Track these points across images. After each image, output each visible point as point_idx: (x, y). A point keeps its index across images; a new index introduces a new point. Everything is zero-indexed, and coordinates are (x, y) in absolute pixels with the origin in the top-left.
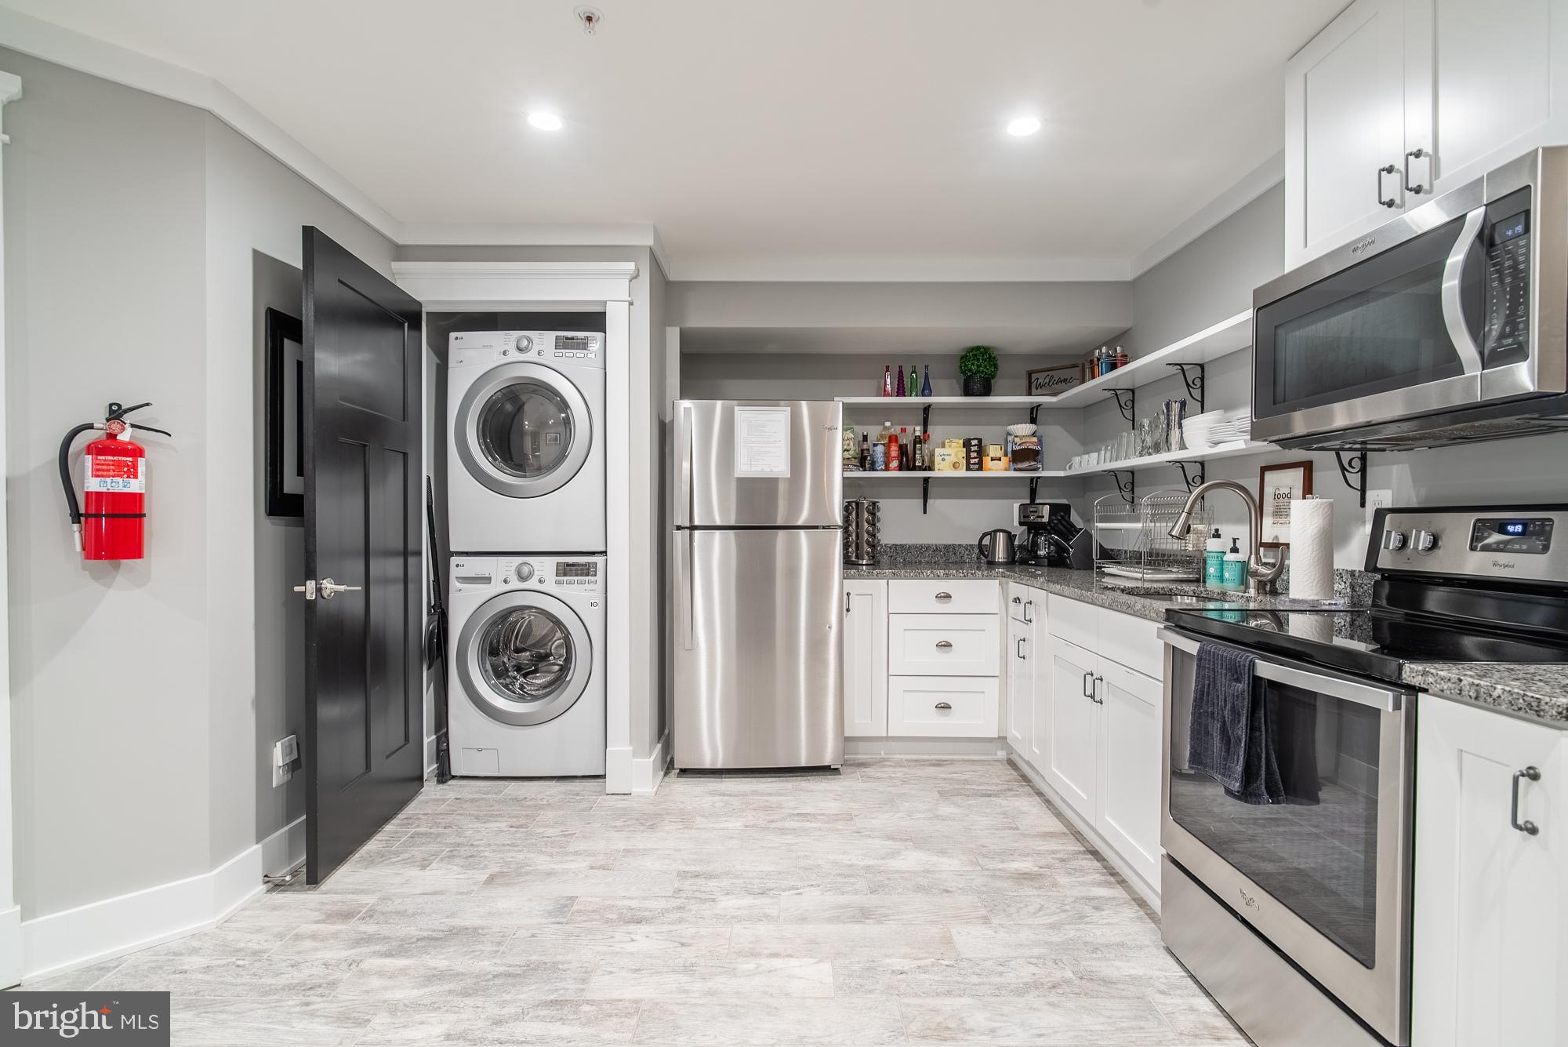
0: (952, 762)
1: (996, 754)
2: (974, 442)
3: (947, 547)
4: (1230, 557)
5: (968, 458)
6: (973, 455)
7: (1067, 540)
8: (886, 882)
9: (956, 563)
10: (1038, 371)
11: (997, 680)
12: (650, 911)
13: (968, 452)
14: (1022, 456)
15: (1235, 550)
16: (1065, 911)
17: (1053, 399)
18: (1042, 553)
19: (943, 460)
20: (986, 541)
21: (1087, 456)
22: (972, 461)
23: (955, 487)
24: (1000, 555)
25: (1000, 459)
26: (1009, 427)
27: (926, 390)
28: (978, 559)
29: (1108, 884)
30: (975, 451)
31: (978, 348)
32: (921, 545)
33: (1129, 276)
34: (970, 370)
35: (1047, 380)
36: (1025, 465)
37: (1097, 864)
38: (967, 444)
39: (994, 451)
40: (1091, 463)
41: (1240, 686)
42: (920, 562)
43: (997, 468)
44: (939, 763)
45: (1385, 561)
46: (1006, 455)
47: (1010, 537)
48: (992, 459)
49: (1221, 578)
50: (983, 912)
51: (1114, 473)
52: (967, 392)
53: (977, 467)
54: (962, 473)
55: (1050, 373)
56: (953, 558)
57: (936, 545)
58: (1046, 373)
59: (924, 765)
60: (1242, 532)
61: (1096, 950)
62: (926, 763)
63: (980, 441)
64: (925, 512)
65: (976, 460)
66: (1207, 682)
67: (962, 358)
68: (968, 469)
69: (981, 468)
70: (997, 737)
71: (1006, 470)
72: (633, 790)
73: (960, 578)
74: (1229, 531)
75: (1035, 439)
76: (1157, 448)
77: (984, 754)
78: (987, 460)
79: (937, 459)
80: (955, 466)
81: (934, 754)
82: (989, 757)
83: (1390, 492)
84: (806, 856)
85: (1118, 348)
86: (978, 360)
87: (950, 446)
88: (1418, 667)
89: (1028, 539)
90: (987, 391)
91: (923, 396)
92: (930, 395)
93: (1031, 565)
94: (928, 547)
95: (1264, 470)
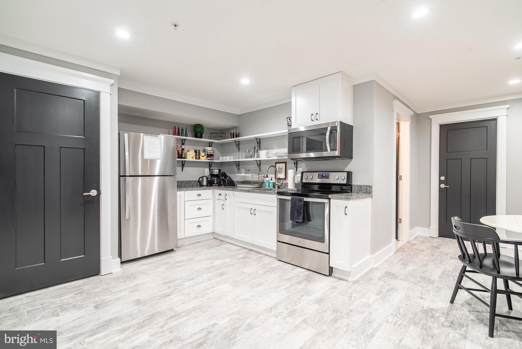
0: (201, 241)
1: (210, 237)
2: (198, 151)
3: (189, 181)
4: (271, 181)
5: (196, 156)
6: (197, 155)
7: (226, 179)
8: (218, 267)
9: (191, 186)
10: (214, 133)
11: (212, 217)
12: (168, 293)
13: (196, 154)
14: (210, 156)
15: (271, 180)
16: (257, 261)
17: (218, 141)
18: (215, 182)
19: (190, 156)
20: (201, 179)
21: (225, 157)
22: (197, 157)
23: (192, 164)
24: (205, 183)
25: (204, 157)
26: (205, 148)
27: (186, 135)
28: (197, 184)
29: (258, 255)
30: (198, 154)
31: (200, 125)
32: (182, 181)
33: (238, 114)
34: (198, 131)
35: (216, 136)
36: (209, 158)
37: (254, 252)
38: (196, 151)
39: (202, 154)
40: (228, 159)
41: (302, 203)
42: (182, 186)
43: (203, 159)
44: (198, 242)
45: (304, 181)
46: (205, 155)
47: (207, 178)
48: (202, 156)
49: (269, 186)
50: (244, 266)
51: (235, 162)
52: (196, 136)
53: (198, 158)
54: (194, 160)
55: (217, 134)
56: (191, 185)
57: (186, 181)
58: (216, 134)
59: (195, 244)
60: (273, 176)
61: (268, 264)
62: (195, 243)
63: (199, 151)
64: (182, 171)
65: (198, 156)
66: (293, 204)
67: (195, 127)
68: (196, 159)
69: (199, 159)
70: (212, 232)
71: (206, 159)
72: (113, 271)
73: (203, 190)
74: (270, 176)
75: (213, 152)
76: (251, 157)
77: (208, 238)
78: (201, 157)
79: (188, 156)
80: (193, 158)
81: (196, 240)
82: (209, 238)
83: (302, 169)
84: (192, 269)
85: (237, 131)
86: (200, 128)
87: (191, 152)
88: (331, 195)
89: (211, 179)
90: (201, 137)
91: (185, 136)
92: (187, 136)
93: (214, 186)
94: (184, 181)
95: (276, 163)
